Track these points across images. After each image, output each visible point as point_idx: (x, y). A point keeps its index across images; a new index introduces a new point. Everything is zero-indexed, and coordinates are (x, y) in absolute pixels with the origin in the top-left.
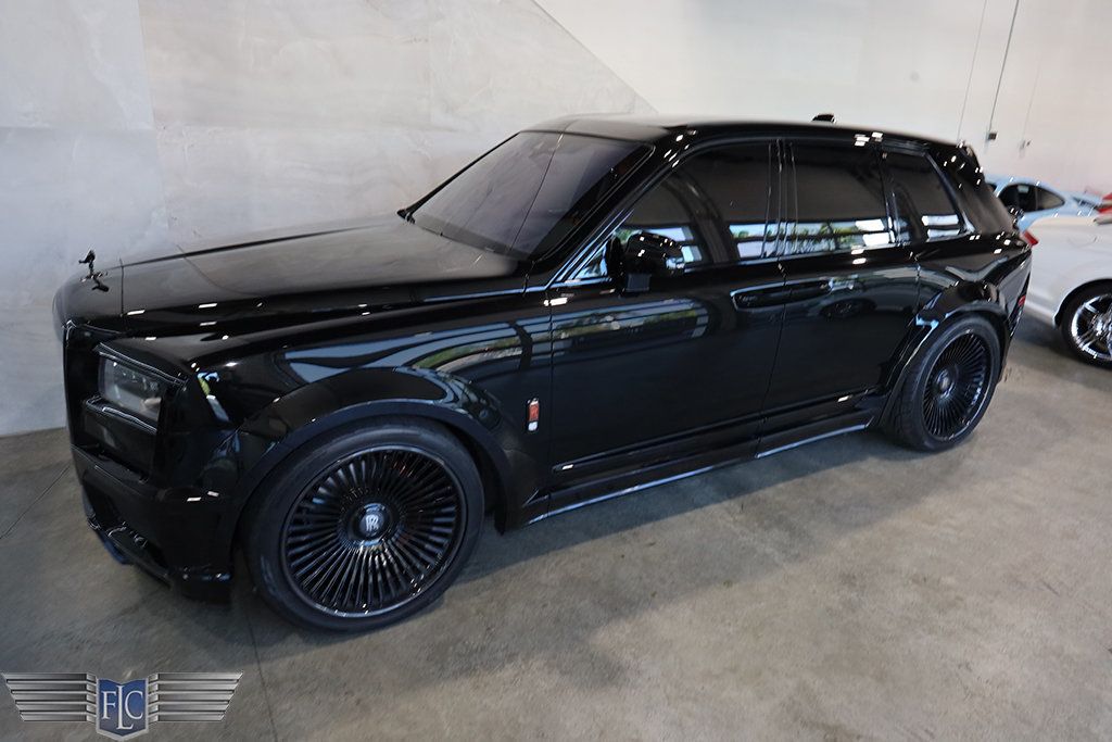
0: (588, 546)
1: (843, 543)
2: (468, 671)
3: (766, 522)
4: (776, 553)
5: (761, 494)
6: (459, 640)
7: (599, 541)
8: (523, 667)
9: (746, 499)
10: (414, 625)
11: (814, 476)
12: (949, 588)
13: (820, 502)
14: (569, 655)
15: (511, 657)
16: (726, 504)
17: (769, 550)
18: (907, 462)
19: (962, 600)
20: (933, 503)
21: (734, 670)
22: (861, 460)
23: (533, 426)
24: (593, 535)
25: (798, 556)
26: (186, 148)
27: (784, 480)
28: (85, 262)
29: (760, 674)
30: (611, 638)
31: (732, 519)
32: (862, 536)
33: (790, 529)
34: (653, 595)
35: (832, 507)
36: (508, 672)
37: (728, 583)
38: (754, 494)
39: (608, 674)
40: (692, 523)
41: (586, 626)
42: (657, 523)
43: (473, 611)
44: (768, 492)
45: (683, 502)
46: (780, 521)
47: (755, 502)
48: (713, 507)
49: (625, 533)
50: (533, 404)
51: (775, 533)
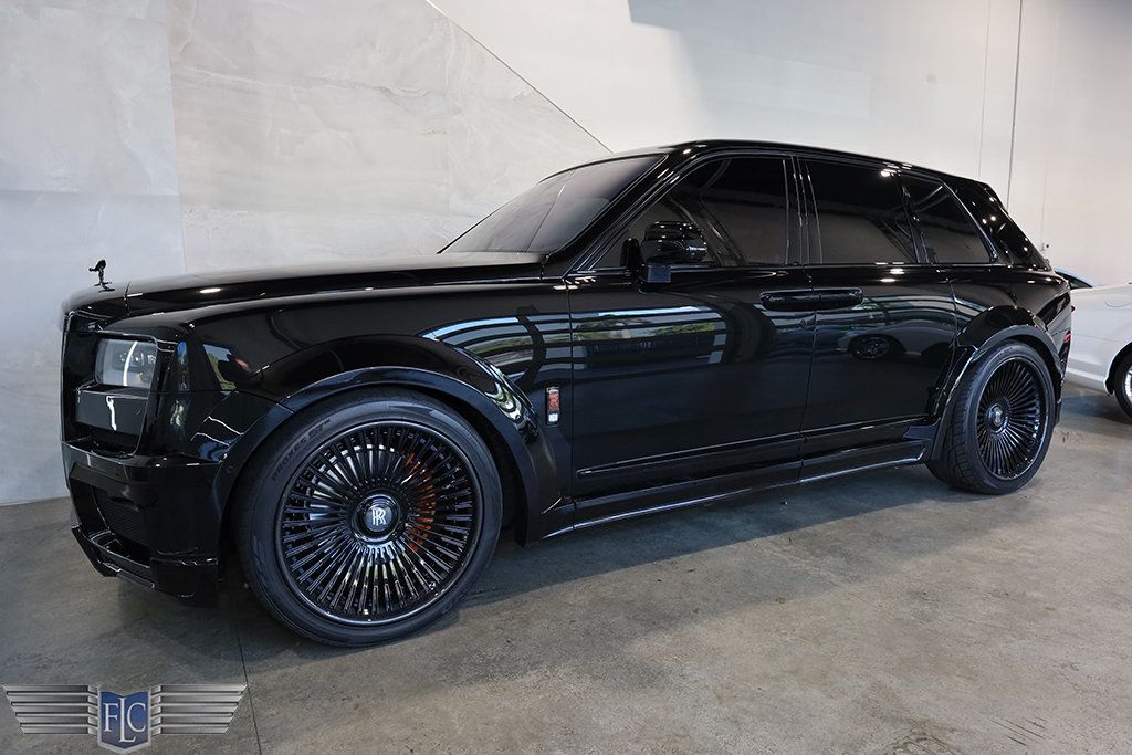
0: (620, 573)
1: (908, 566)
2: (485, 677)
3: (818, 552)
4: (833, 575)
5: (810, 529)
6: (476, 651)
8: (548, 674)
9: (794, 533)
10: (424, 640)
11: (867, 515)
12: (1036, 600)
13: (877, 535)
14: (601, 663)
15: (534, 666)
16: (772, 538)
17: (824, 573)
18: (969, 503)
19: (1053, 609)
20: (1003, 533)
21: (794, 673)
22: (917, 502)
23: (553, 418)
24: (624, 564)
25: (858, 577)
26: (210, 229)
27: (834, 519)
28: (95, 270)
29: (825, 676)
30: (649, 647)
31: (779, 550)
32: (928, 561)
33: (846, 556)
34: (696, 612)
35: (891, 537)
36: (532, 677)
37: (781, 600)
38: (802, 530)
39: (647, 677)
40: (736, 553)
41: (620, 638)
42: (697, 554)
43: (492, 628)
44: (818, 528)
45: (727, 538)
46: (832, 551)
47: (802, 536)
48: (757, 540)
49: (661, 563)
50: (553, 392)
51: (830, 560)
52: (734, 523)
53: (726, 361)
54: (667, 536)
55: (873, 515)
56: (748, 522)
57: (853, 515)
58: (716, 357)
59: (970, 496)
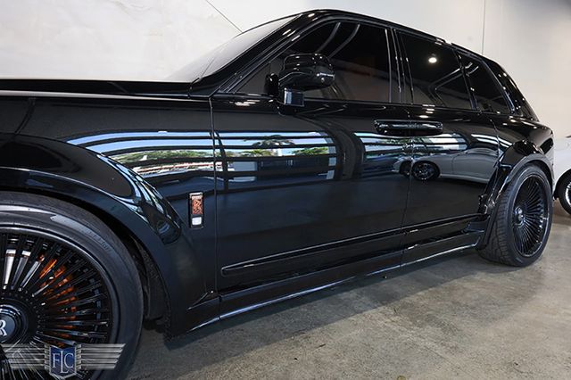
1: (490, 334)
3: (418, 321)
4: (437, 347)
5: (407, 300)
7: (274, 345)
9: (397, 304)
13: (456, 304)
16: (381, 309)
17: (429, 344)
23: (196, 221)
24: (267, 341)
27: (422, 290)
31: (389, 320)
32: (504, 326)
33: (440, 324)
35: (467, 306)
38: (402, 301)
40: (356, 325)
44: (413, 298)
45: (347, 311)
46: (429, 320)
47: (404, 307)
48: (370, 311)
49: (297, 338)
50: (196, 197)
51: (430, 330)
52: (351, 296)
53: (336, 178)
54: (302, 310)
55: (446, 285)
56: (362, 294)
57: (434, 286)
58: (330, 175)
59: (507, 269)
